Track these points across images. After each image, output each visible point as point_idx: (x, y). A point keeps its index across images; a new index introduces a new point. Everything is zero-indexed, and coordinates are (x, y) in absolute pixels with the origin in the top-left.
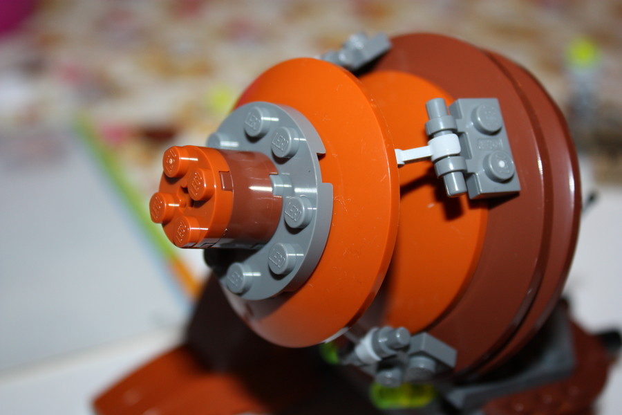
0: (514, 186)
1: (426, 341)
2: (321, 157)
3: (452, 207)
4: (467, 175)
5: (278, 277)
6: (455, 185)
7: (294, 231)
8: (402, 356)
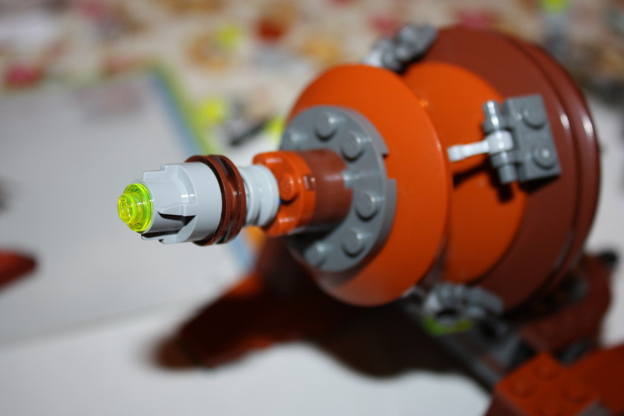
0: (556, 170)
1: (477, 294)
2: (385, 156)
3: (504, 193)
4: (517, 165)
5: (352, 255)
6: (508, 175)
7: (366, 219)
8: (459, 307)
